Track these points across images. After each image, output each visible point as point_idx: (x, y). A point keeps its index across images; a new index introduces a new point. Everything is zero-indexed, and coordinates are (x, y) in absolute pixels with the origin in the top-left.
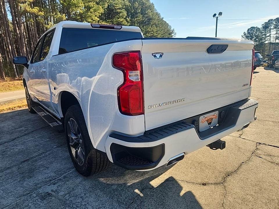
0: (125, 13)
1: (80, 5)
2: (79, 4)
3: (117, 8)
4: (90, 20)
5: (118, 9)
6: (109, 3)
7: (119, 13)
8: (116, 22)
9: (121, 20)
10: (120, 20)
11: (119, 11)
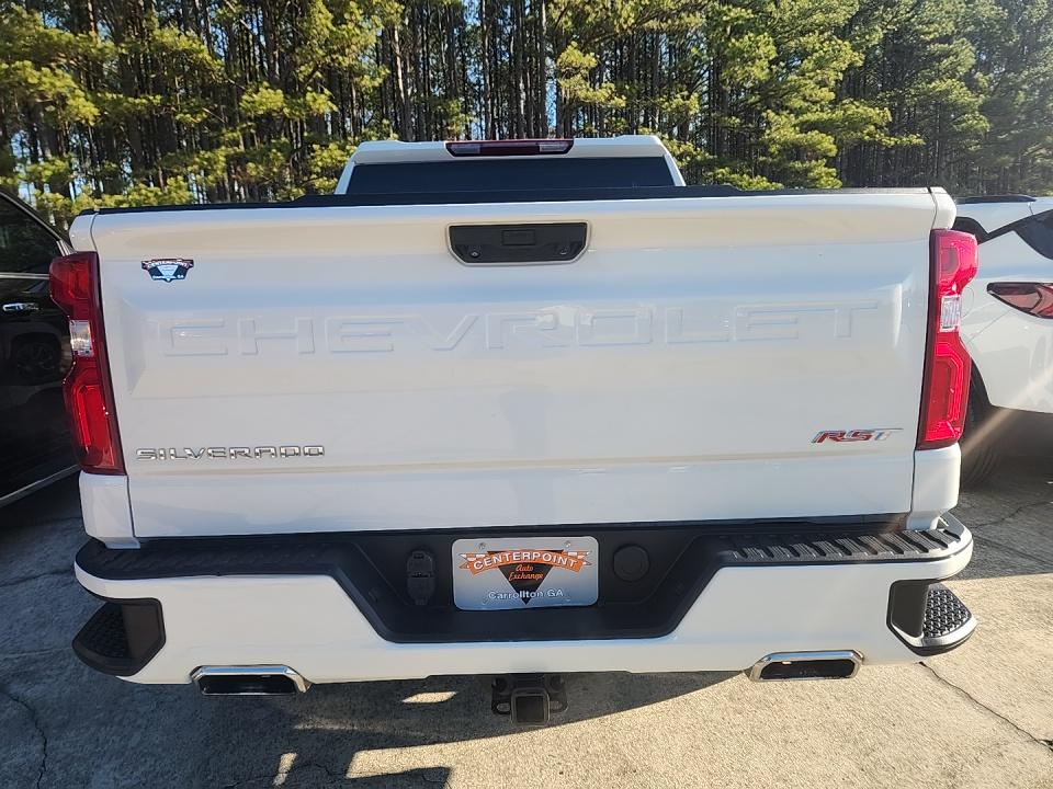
0: (967, 55)
1: (761, 52)
2: (758, 48)
3: (931, 36)
4: (797, 103)
5: (933, 41)
6: (895, 25)
7: (940, 56)
8: (915, 96)
9: (944, 86)
10: (934, 88)
11: (935, 48)
